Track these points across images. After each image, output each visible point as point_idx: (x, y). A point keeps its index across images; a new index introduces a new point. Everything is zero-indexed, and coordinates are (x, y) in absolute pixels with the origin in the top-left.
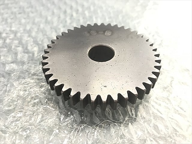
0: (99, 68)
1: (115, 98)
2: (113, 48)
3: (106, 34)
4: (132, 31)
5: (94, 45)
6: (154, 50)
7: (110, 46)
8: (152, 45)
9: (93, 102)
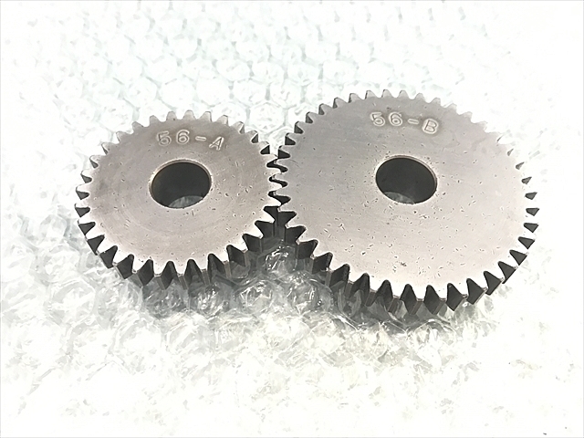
0: (395, 217)
1: (420, 294)
2: (436, 172)
3: (423, 128)
4: (486, 131)
5: (392, 156)
6: (527, 196)
7: (429, 164)
8: (525, 181)
9: (373, 293)
